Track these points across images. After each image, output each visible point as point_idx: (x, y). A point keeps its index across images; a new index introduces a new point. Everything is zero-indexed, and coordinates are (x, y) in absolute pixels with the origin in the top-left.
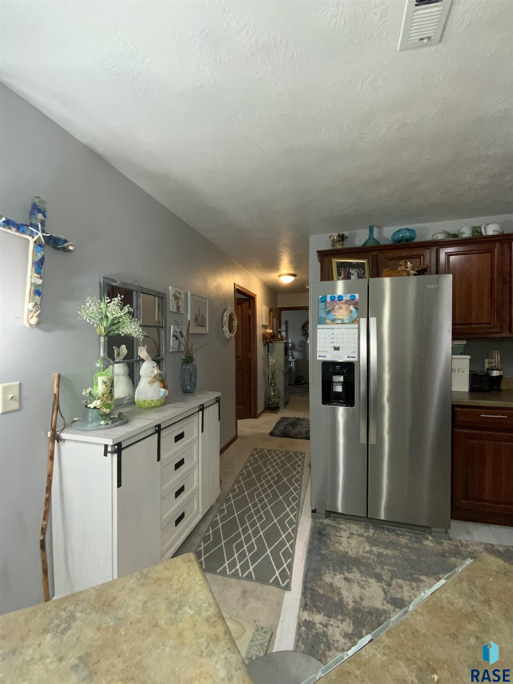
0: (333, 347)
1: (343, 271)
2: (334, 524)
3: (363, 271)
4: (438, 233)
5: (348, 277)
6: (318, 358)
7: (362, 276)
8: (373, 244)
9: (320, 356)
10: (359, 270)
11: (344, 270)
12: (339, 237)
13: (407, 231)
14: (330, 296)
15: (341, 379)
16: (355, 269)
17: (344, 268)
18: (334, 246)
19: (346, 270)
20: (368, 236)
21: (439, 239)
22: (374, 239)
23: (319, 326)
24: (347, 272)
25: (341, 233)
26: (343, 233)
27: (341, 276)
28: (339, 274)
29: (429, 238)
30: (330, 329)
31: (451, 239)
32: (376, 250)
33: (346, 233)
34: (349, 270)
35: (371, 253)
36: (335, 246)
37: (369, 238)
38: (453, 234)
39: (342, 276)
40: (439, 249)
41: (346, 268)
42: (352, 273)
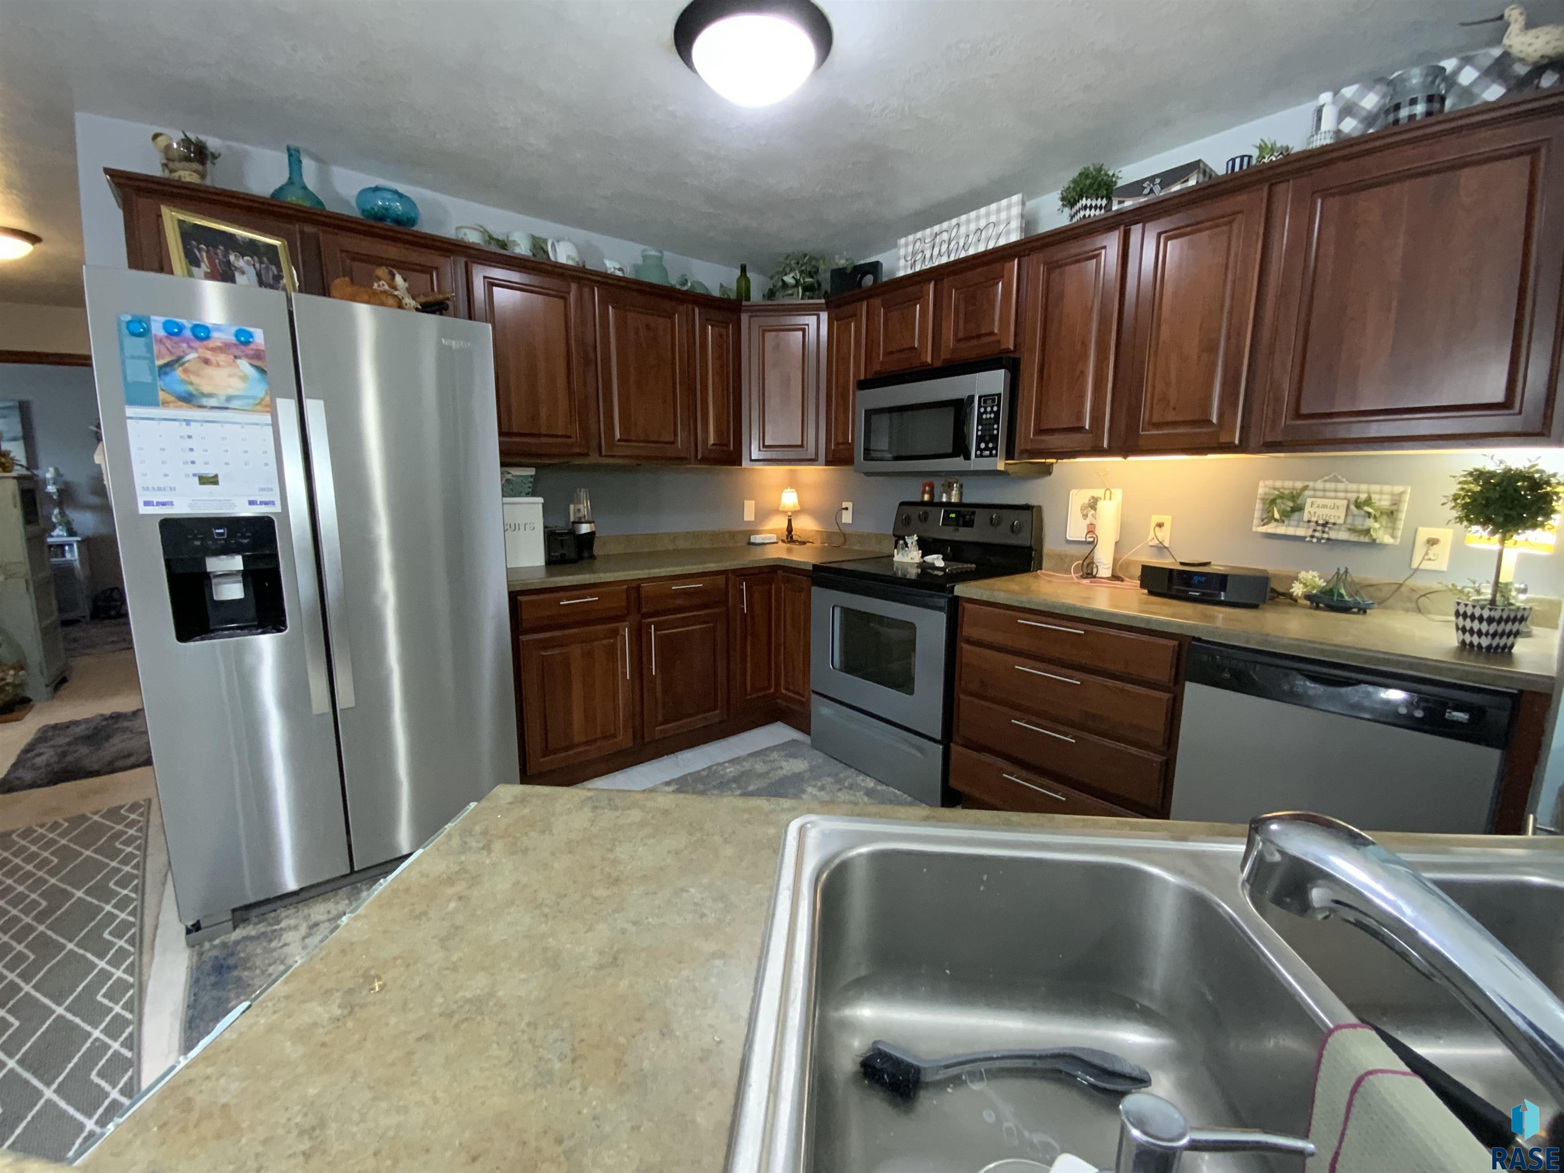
0: (194, 475)
1: (204, 255)
2: (263, 930)
3: (274, 268)
4: (467, 228)
5: (225, 274)
6: (143, 510)
7: (271, 282)
8: (301, 202)
9: (147, 503)
10: (261, 262)
11: (208, 252)
12: (188, 148)
13: (396, 197)
14: (163, 319)
15: (237, 563)
16: (246, 258)
17: (207, 246)
18: (172, 171)
19: (217, 254)
20: (288, 176)
21: (471, 241)
22: (305, 188)
23: (130, 411)
24: (220, 260)
25: (192, 137)
26: (202, 138)
27: (198, 266)
28: (193, 261)
29: (449, 232)
30: (177, 423)
31: (494, 248)
32: (315, 223)
33: (213, 143)
34: (226, 255)
35: (297, 226)
36: (175, 171)
37: (291, 182)
38: (498, 241)
39: (205, 267)
40: (469, 264)
41: (216, 247)
42: (236, 264)
